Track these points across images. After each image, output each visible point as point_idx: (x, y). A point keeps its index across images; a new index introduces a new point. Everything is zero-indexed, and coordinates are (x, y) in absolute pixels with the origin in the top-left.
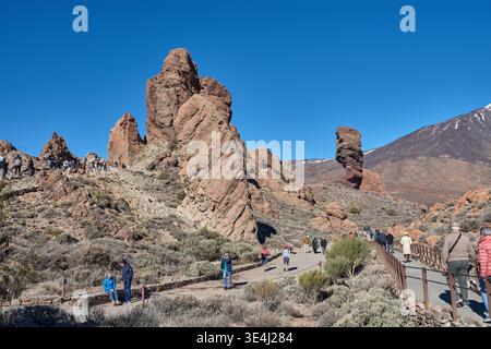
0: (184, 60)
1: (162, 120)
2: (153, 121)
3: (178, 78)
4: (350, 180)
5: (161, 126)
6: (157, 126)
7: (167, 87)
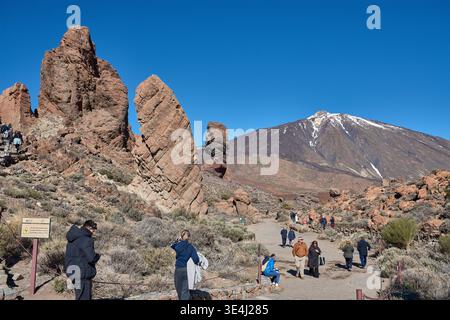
0: (84, 38)
1: (59, 95)
2: (48, 95)
3: (78, 54)
4: (216, 170)
5: (57, 101)
6: (51, 100)
7: (67, 62)
